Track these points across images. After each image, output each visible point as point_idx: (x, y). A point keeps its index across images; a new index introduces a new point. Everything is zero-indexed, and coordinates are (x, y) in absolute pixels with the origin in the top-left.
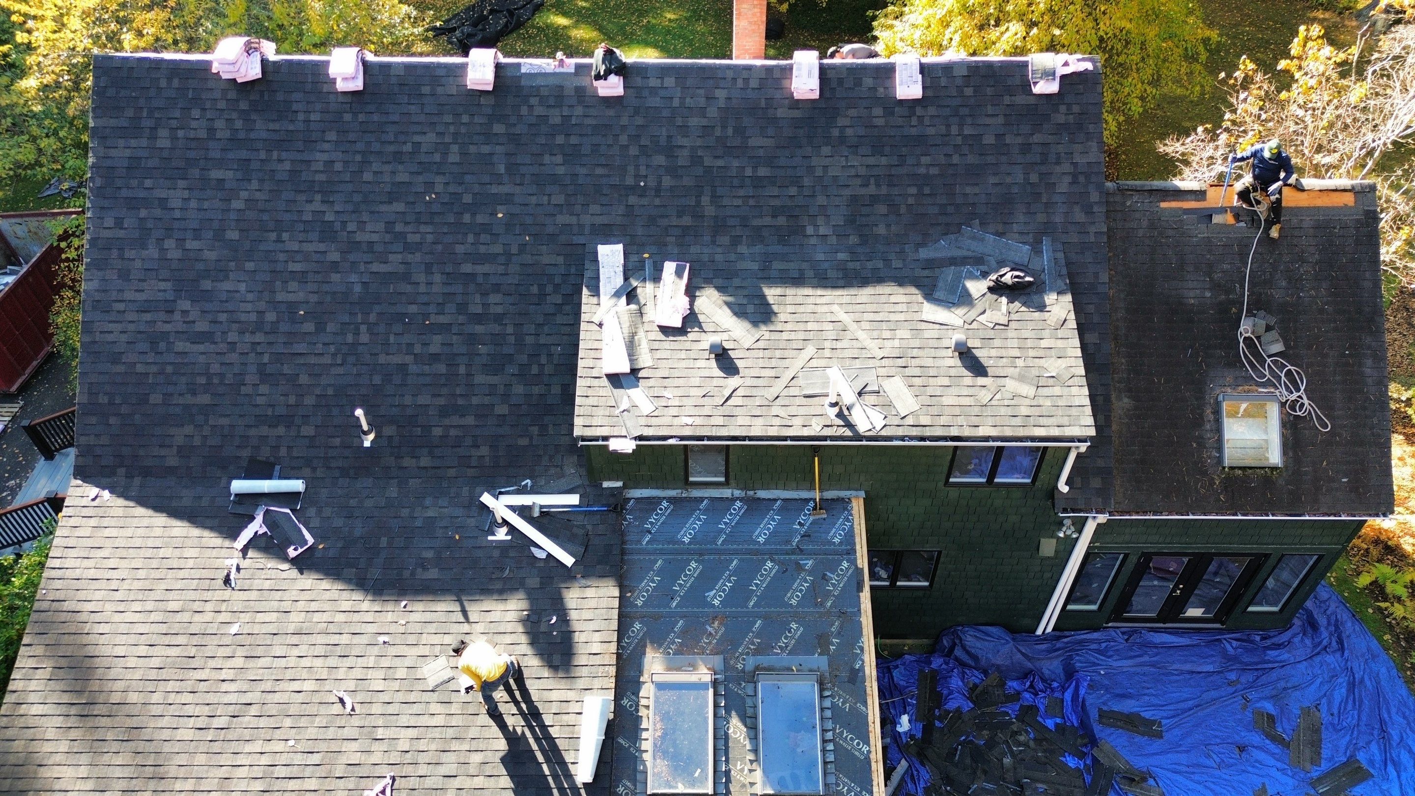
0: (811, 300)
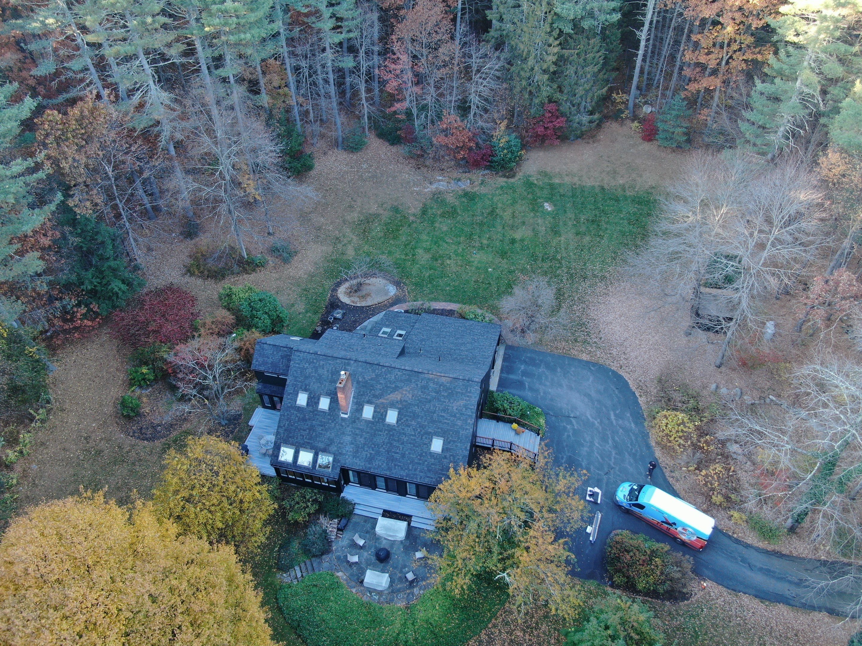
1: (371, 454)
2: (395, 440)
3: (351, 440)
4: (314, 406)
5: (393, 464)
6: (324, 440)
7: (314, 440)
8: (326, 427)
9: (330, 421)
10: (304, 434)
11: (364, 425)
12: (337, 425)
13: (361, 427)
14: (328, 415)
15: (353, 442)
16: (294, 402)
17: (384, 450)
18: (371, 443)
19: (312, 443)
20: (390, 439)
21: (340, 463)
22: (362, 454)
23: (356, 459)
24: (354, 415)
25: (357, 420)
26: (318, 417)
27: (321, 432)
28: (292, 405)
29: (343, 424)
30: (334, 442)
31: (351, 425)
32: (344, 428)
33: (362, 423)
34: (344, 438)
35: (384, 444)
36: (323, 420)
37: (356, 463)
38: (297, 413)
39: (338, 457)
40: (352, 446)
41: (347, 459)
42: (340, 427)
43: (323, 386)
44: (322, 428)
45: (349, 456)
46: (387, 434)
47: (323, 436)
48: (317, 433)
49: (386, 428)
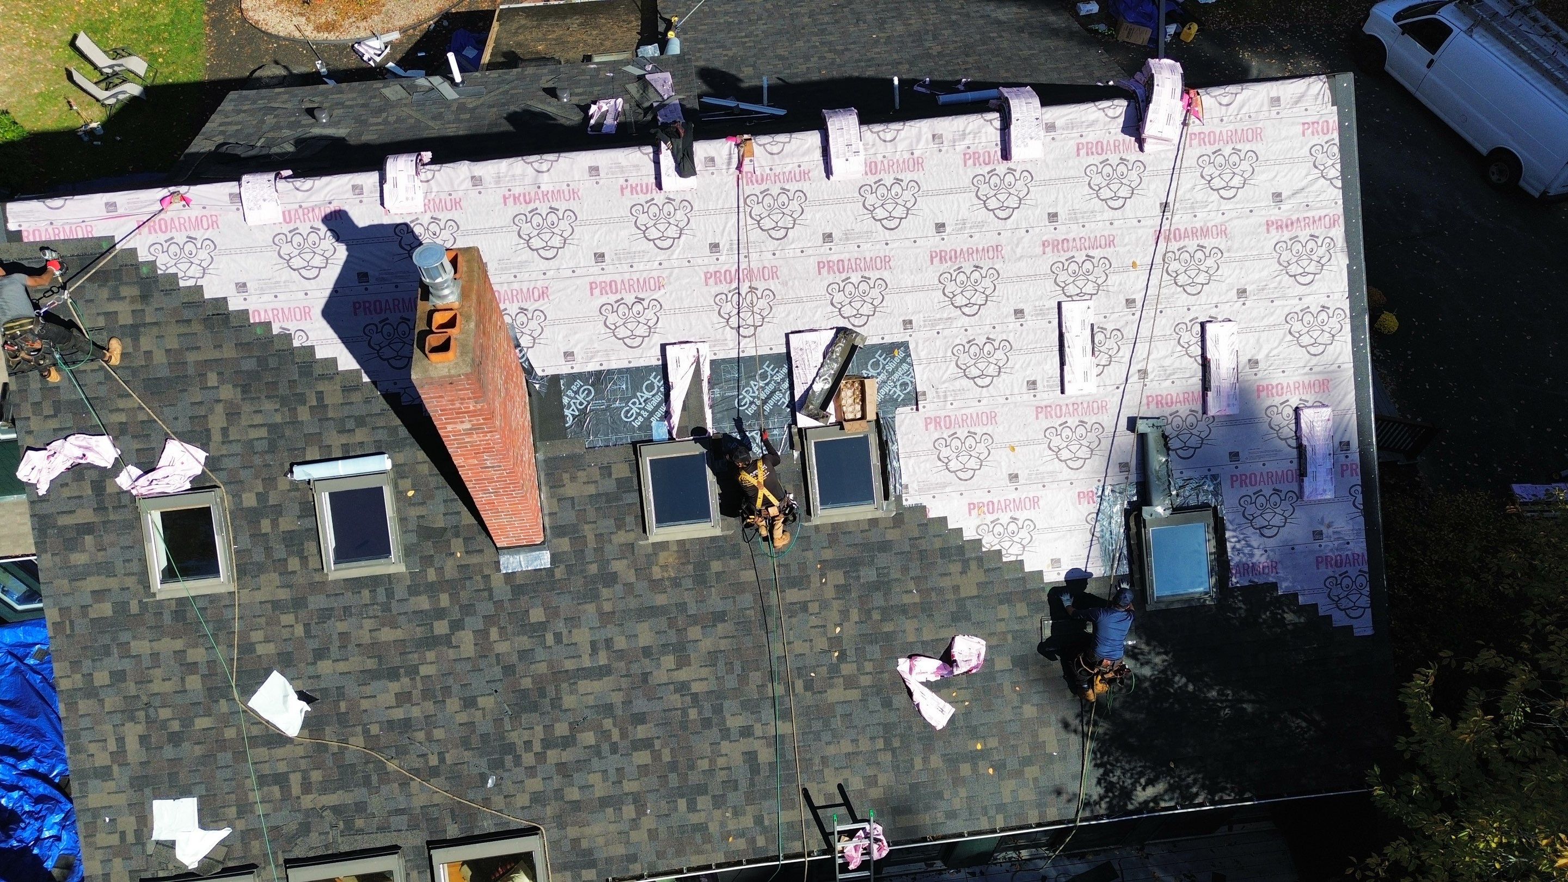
1: (777, 741)
2: (904, 610)
3: (617, 698)
4: (294, 563)
5: (936, 761)
6: (442, 760)
7: (367, 782)
8: (424, 670)
9: (441, 628)
10: (282, 767)
11: (676, 583)
12: (494, 633)
13: (661, 600)
14: (413, 590)
15: (640, 705)
16: (131, 582)
17: (854, 694)
18: (756, 677)
19: (361, 807)
20: (869, 612)
21: (592, 864)
22: (721, 762)
23: (692, 807)
24: (590, 537)
25: (618, 566)
26: (341, 627)
27: (398, 714)
28: (120, 608)
29: (537, 615)
30: (509, 748)
31: (591, 608)
32: (550, 639)
33: (657, 573)
34: (569, 701)
35: (843, 656)
36: (387, 635)
37: (701, 828)
38: (179, 644)
39: (572, 832)
40: (641, 732)
41: (635, 823)
42: (524, 642)
43: (304, 414)
44: (395, 687)
45: (638, 801)
46: (843, 591)
47: (420, 736)
48: (374, 729)
49: (828, 554)
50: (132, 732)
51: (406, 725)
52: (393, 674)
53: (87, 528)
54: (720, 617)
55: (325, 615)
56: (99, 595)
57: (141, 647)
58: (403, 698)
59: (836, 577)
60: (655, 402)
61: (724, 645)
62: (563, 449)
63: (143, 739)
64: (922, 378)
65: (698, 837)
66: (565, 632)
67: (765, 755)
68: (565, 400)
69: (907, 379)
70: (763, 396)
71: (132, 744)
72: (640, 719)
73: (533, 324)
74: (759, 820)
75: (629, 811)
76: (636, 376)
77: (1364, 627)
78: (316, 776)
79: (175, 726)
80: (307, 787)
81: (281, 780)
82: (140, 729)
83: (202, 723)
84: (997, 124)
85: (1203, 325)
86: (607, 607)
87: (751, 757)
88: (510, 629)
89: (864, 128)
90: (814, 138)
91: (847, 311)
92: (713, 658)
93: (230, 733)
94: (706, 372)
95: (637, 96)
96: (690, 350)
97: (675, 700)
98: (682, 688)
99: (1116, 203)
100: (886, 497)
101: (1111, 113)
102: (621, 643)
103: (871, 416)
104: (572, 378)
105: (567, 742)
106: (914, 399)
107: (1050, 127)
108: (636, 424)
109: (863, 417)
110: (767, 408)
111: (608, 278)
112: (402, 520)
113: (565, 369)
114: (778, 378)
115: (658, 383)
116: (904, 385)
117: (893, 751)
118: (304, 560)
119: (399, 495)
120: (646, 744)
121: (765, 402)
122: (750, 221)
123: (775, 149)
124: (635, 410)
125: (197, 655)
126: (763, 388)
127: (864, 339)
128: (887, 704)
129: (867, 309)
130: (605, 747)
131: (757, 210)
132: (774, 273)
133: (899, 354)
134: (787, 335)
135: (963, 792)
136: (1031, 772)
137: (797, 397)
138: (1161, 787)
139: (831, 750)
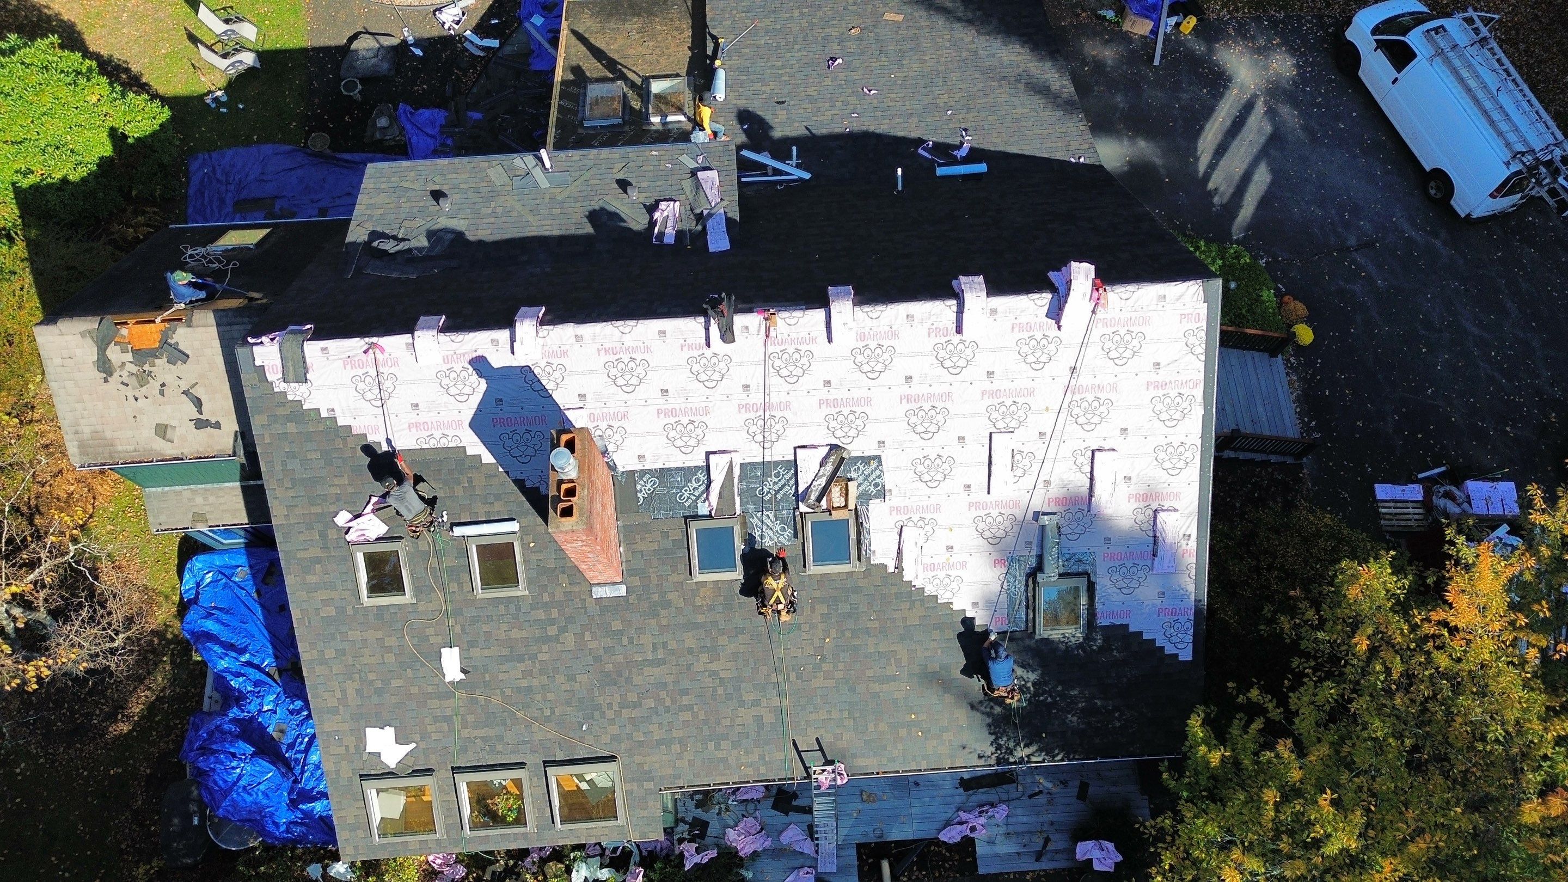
0: (555, 227)
2: (867, 632)
3: (670, 679)
4: (454, 587)
5: (883, 726)
6: (553, 713)
7: (504, 723)
8: (540, 657)
9: (552, 631)
10: (449, 712)
11: (711, 608)
12: (588, 636)
13: (700, 619)
14: (534, 607)
15: (686, 684)
16: (346, 594)
17: (830, 683)
18: (764, 670)
19: (500, 738)
20: (843, 632)
21: (651, 779)
22: (738, 721)
23: (718, 747)
24: (654, 577)
25: (672, 596)
26: (485, 628)
27: (525, 683)
28: (341, 610)
29: (617, 625)
30: (598, 707)
31: (653, 622)
32: (625, 641)
33: (698, 601)
34: (637, 680)
35: (824, 658)
36: (515, 634)
37: (724, 760)
38: (380, 634)
39: (638, 759)
40: (685, 700)
41: (680, 756)
42: (608, 642)
43: (459, 491)
44: (521, 666)
45: (682, 742)
46: (826, 617)
47: (539, 697)
48: (508, 692)
49: (817, 594)
50: (351, 687)
51: (529, 689)
52: (521, 659)
53: (318, 560)
54: (740, 631)
55: (475, 620)
56: (326, 602)
57: (355, 635)
58: (527, 674)
59: (822, 609)
60: (701, 490)
61: (742, 648)
62: (636, 519)
63: (358, 692)
64: (889, 481)
65: (721, 766)
66: (635, 636)
67: (768, 718)
68: (638, 487)
69: (878, 481)
70: (776, 488)
71: (351, 693)
72: (685, 692)
73: (617, 437)
74: (762, 757)
75: (676, 748)
76: (688, 472)
77: (1186, 655)
78: (470, 718)
79: (379, 684)
80: (465, 725)
81: (448, 719)
82: (356, 685)
83: (395, 683)
84: (955, 308)
85: (1093, 452)
86: (664, 622)
87: (759, 718)
88: (598, 634)
89: (857, 309)
90: (820, 314)
91: (839, 433)
92: (735, 656)
93: (415, 690)
94: (737, 471)
95: (691, 197)
96: (726, 457)
97: (708, 682)
98: (714, 674)
99: (1038, 366)
100: (859, 559)
101: (1039, 302)
102: (672, 645)
103: (852, 506)
104: (643, 473)
105: (636, 705)
106: (882, 494)
107: (994, 312)
108: (687, 504)
109: (846, 506)
110: (779, 496)
111: (670, 407)
112: (526, 562)
113: (639, 467)
114: (788, 476)
115: (702, 476)
116: (876, 485)
117: (855, 719)
118: (460, 585)
119: (525, 546)
120: (689, 708)
121: (777, 492)
122: (772, 370)
123: (793, 321)
124: (686, 495)
125: (392, 641)
126: (775, 483)
127: (849, 453)
128: (852, 690)
129: (853, 433)
130: (661, 708)
131: (778, 363)
132: (788, 406)
133: (874, 464)
134: (795, 448)
135: (900, 746)
136: (947, 736)
137: (801, 490)
138: (1033, 749)
139: (813, 717)
